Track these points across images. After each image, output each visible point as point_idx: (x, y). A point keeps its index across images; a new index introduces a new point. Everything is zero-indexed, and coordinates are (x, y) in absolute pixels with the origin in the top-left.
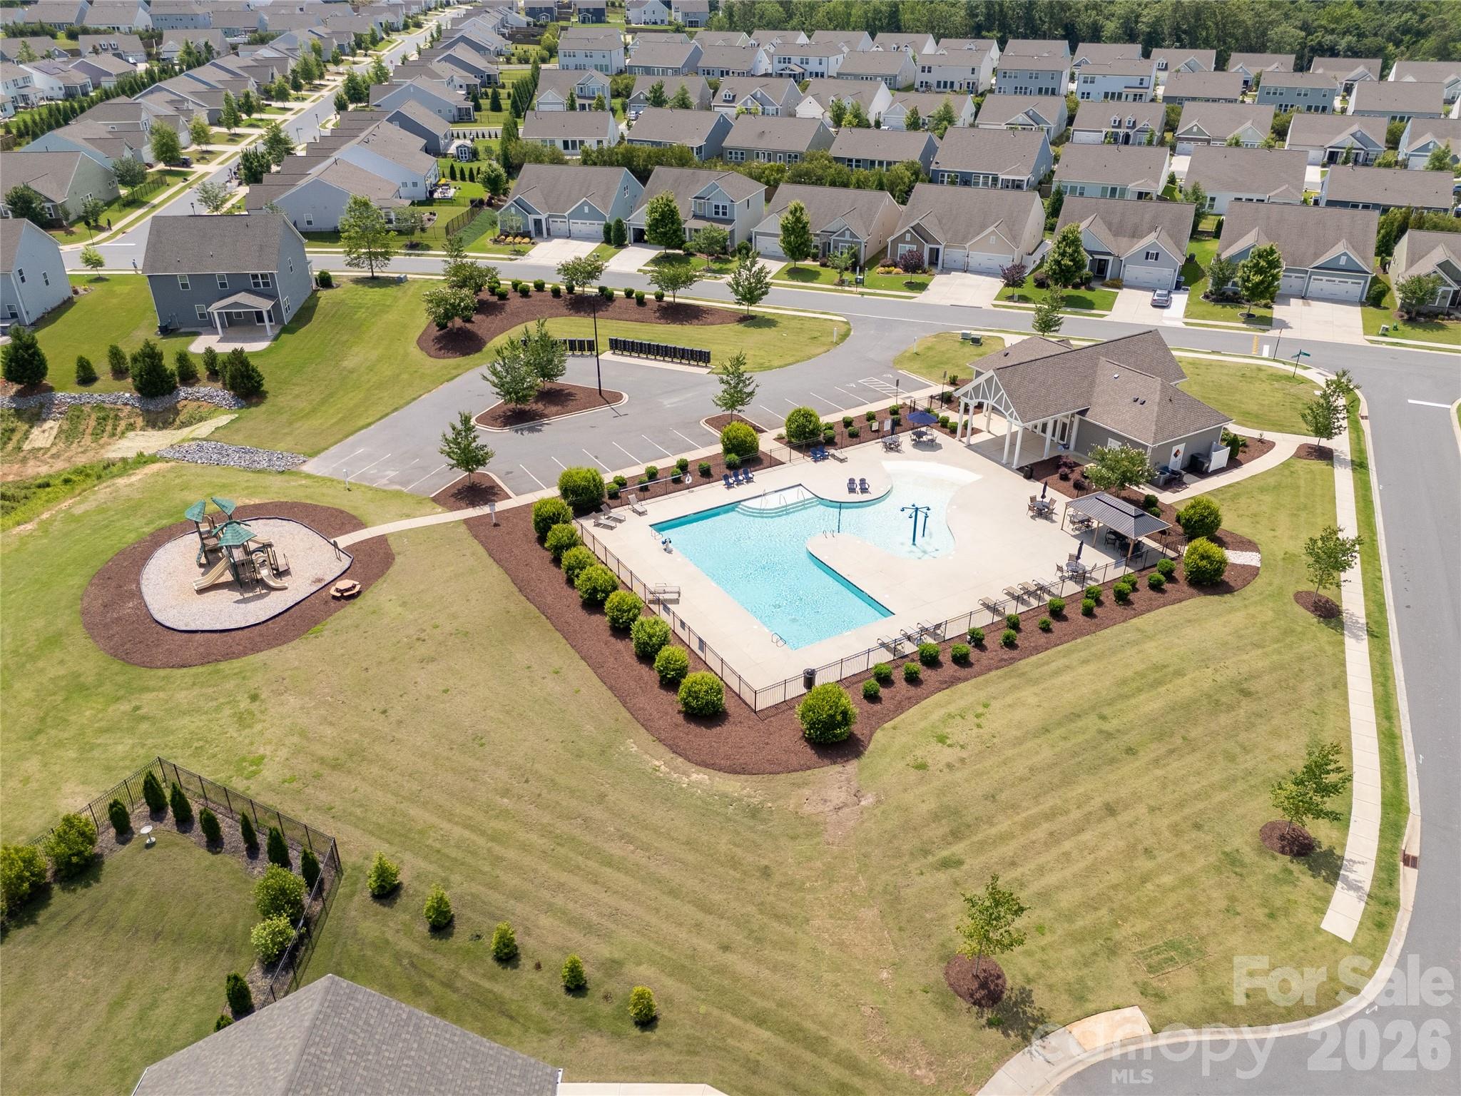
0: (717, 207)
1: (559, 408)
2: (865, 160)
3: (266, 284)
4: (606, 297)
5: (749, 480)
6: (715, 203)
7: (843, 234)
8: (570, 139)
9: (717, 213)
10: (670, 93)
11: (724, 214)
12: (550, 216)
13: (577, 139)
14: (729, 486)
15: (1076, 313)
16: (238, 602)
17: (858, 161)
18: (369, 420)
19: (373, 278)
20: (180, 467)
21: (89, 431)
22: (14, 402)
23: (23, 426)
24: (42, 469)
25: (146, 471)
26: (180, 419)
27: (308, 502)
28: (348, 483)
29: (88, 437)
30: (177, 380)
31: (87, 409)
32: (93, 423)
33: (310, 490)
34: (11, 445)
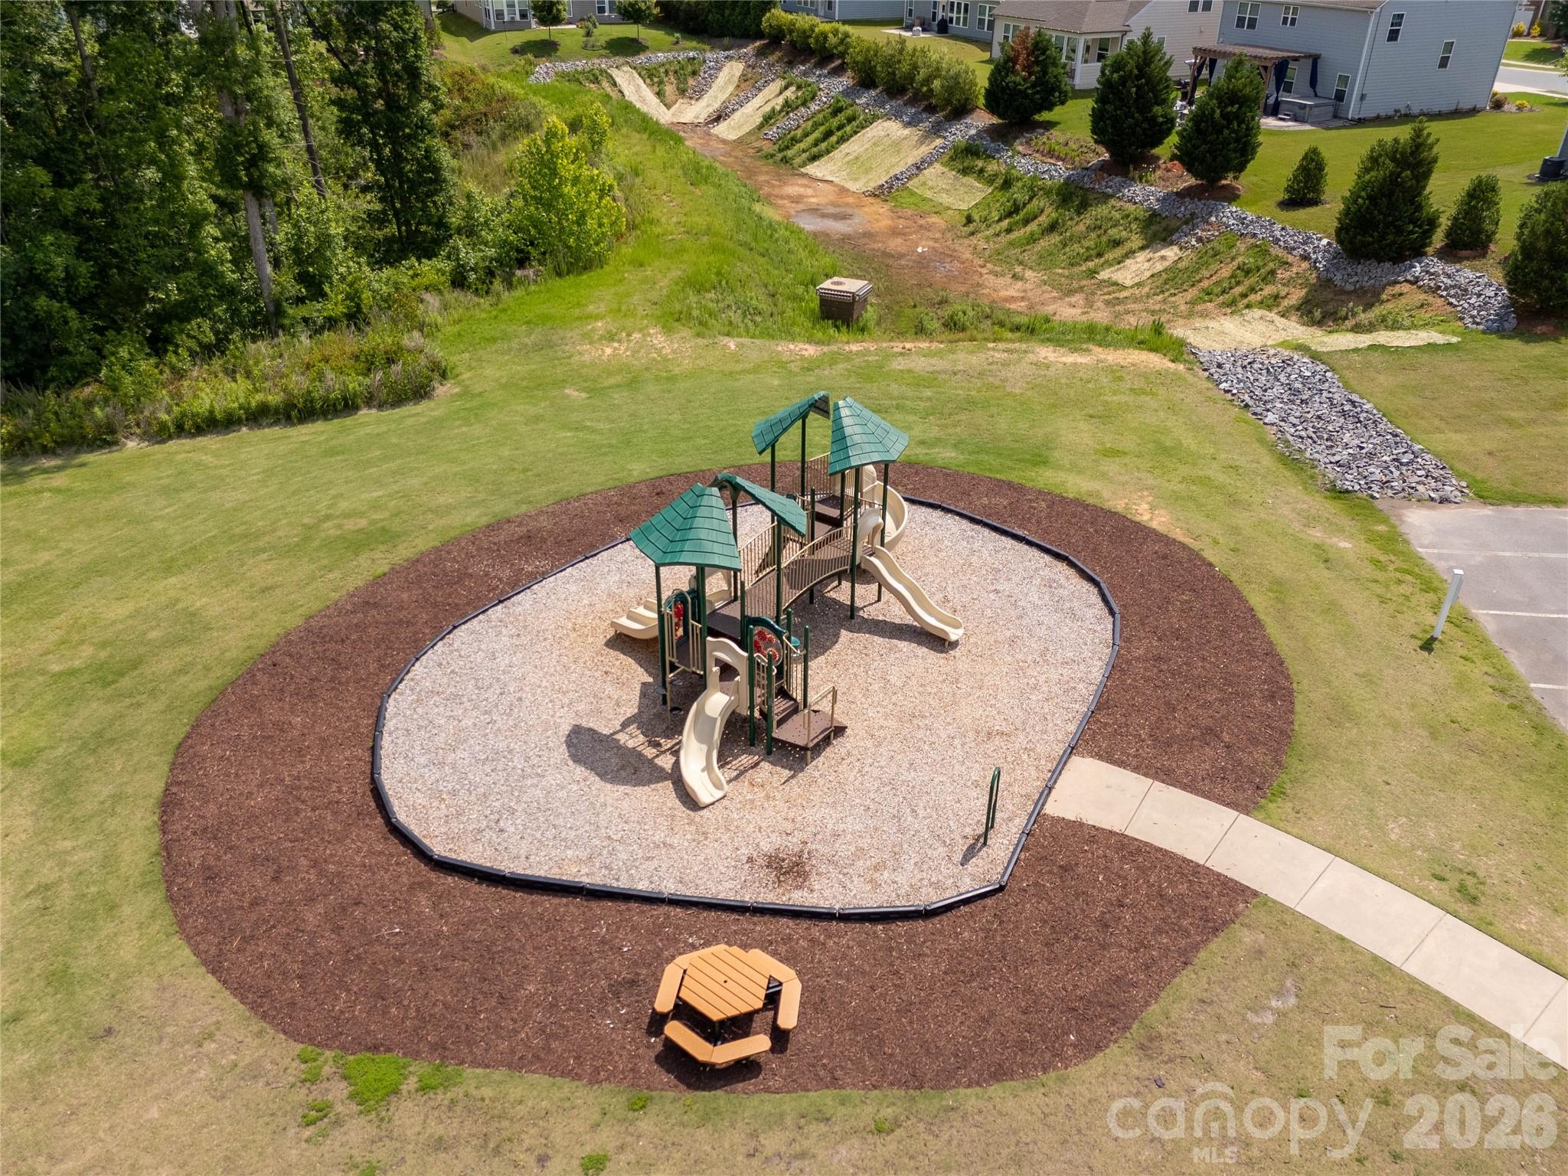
20: (1177, 377)
21: (1205, 284)
22: (1163, 200)
23: (1136, 241)
24: (1068, 311)
25: (1113, 357)
26: (1363, 317)
27: (1259, 600)
28: (1462, 621)
29: (1192, 293)
30: (1438, 239)
31: (1241, 246)
32: (1226, 272)
33: (1321, 573)
34: (1091, 264)
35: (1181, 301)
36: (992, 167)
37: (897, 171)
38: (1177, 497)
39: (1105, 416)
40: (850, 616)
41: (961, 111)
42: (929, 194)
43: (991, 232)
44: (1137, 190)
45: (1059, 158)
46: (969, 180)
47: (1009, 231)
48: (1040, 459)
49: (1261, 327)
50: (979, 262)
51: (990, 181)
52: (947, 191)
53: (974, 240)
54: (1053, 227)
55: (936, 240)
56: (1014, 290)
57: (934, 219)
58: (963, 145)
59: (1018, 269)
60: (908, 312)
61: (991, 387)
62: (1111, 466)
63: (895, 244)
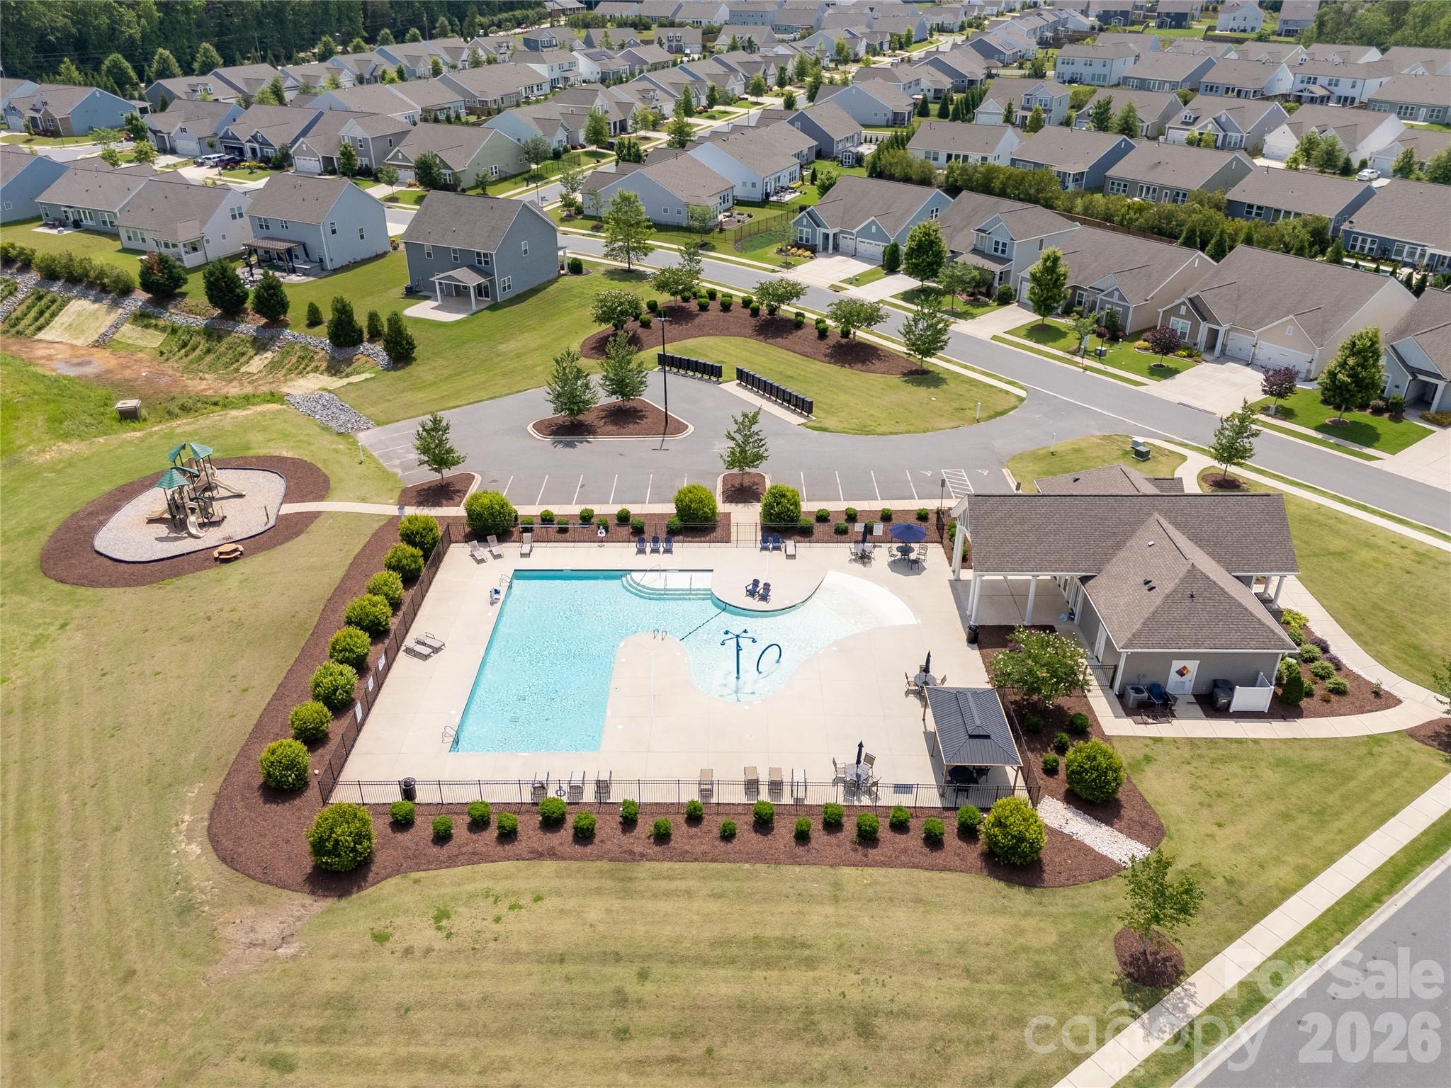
0: (997, 243)
1: (615, 428)
2: (1269, 209)
3: (486, 263)
4: (797, 324)
5: (668, 551)
6: (996, 238)
7: (1110, 295)
8: (954, 153)
9: (996, 250)
10: (1117, 111)
11: (1003, 252)
12: (841, 232)
13: (962, 153)
14: (641, 551)
15: (1337, 447)
16: (159, 539)
17: (1260, 208)
18: (459, 403)
19: (629, 271)
20: (285, 411)
21: (288, 366)
22: (257, 330)
23: (251, 352)
24: (233, 390)
25: (259, 408)
26: (349, 370)
27: (320, 465)
28: (370, 456)
29: (284, 371)
30: (366, 336)
31: (297, 347)
32: (294, 360)
33: (335, 455)
34: (235, 366)
35: (280, 375)
36: (161, 323)
37: (102, 330)
38: (293, 447)
39: (264, 429)
40: (213, 499)
41: (125, 291)
42: (130, 341)
43: (176, 358)
44: (242, 327)
45: (196, 314)
46: (151, 331)
47: (186, 356)
48: (248, 448)
49: (314, 380)
50: (178, 374)
51: (164, 329)
52: (140, 338)
53: (170, 363)
54: (209, 351)
55: (149, 367)
56: (203, 385)
57: (140, 355)
58: (138, 313)
59: (201, 374)
60: (158, 407)
61: (219, 430)
62: (271, 444)
63: (128, 374)
